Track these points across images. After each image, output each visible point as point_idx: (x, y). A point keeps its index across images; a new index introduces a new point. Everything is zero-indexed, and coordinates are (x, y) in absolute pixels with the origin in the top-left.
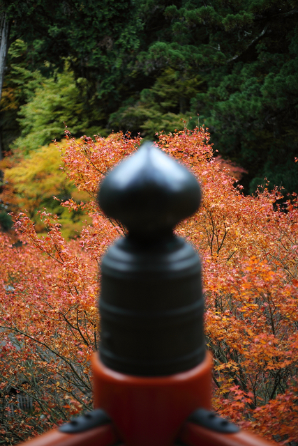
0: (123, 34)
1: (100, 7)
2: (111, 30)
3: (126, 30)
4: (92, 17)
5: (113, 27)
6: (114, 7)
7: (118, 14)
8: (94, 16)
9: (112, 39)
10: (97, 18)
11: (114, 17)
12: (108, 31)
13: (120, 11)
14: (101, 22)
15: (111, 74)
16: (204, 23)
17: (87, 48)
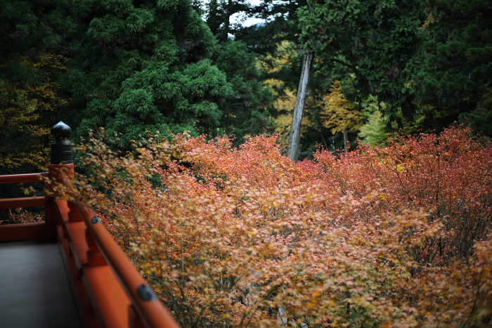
0: (408, 64)
1: (387, 41)
2: (398, 61)
3: (411, 60)
4: (380, 49)
5: (400, 58)
6: (399, 41)
7: (403, 46)
8: (382, 49)
9: (399, 69)
10: (384, 51)
11: (401, 50)
12: (394, 61)
13: (406, 44)
14: (388, 54)
15: (397, 99)
16: (453, 56)
17: (375, 76)
